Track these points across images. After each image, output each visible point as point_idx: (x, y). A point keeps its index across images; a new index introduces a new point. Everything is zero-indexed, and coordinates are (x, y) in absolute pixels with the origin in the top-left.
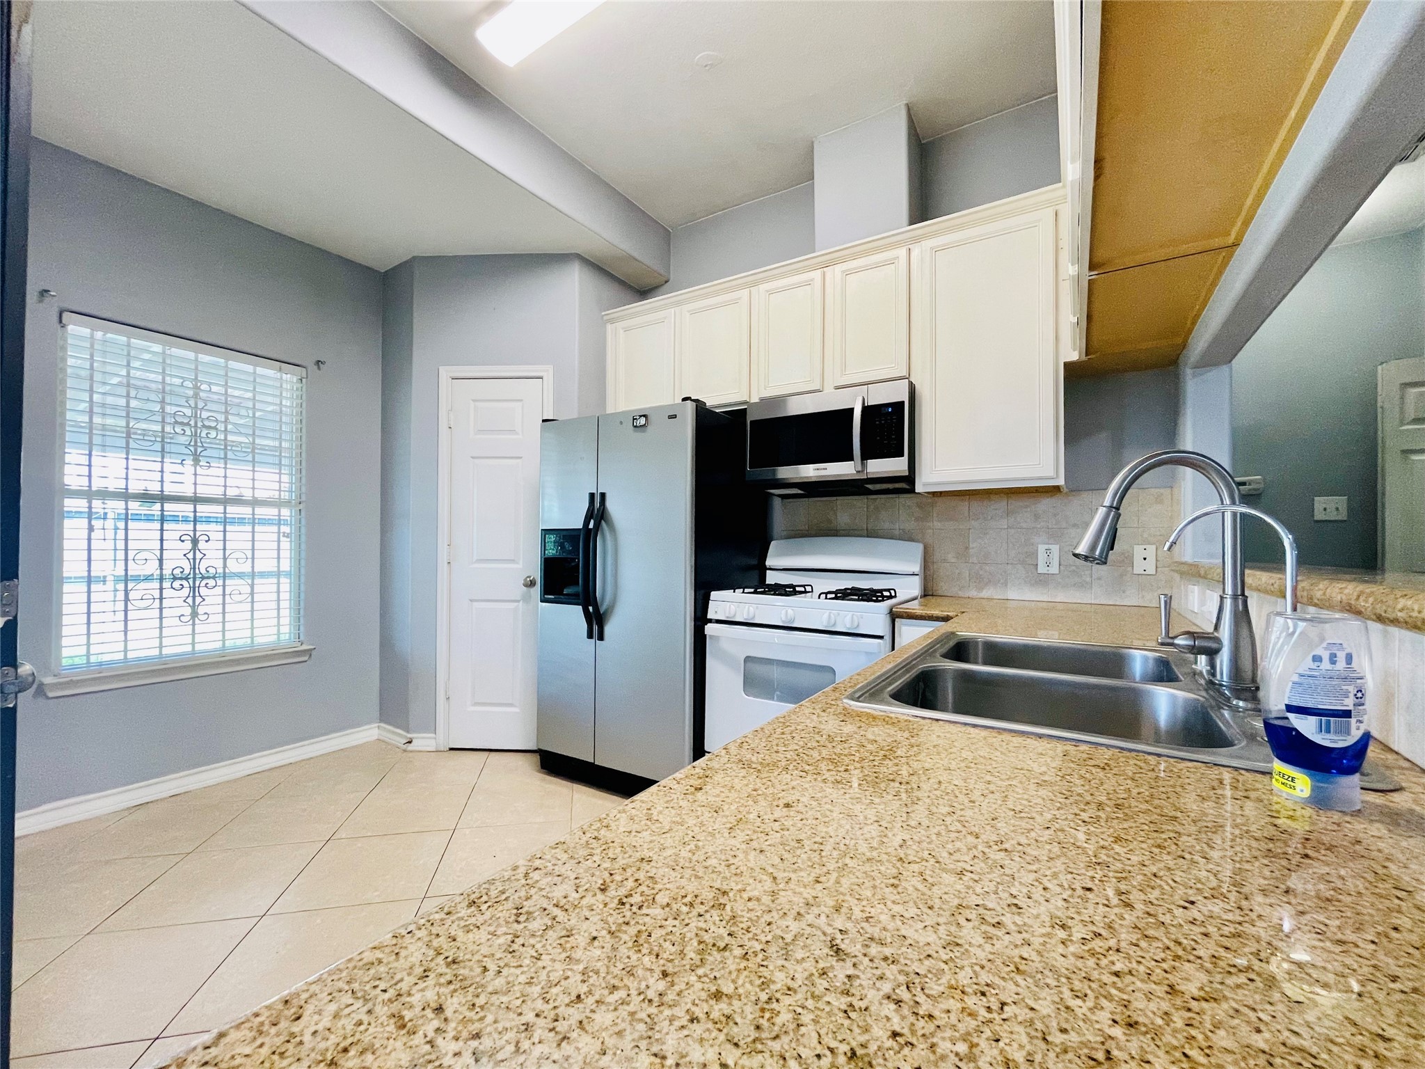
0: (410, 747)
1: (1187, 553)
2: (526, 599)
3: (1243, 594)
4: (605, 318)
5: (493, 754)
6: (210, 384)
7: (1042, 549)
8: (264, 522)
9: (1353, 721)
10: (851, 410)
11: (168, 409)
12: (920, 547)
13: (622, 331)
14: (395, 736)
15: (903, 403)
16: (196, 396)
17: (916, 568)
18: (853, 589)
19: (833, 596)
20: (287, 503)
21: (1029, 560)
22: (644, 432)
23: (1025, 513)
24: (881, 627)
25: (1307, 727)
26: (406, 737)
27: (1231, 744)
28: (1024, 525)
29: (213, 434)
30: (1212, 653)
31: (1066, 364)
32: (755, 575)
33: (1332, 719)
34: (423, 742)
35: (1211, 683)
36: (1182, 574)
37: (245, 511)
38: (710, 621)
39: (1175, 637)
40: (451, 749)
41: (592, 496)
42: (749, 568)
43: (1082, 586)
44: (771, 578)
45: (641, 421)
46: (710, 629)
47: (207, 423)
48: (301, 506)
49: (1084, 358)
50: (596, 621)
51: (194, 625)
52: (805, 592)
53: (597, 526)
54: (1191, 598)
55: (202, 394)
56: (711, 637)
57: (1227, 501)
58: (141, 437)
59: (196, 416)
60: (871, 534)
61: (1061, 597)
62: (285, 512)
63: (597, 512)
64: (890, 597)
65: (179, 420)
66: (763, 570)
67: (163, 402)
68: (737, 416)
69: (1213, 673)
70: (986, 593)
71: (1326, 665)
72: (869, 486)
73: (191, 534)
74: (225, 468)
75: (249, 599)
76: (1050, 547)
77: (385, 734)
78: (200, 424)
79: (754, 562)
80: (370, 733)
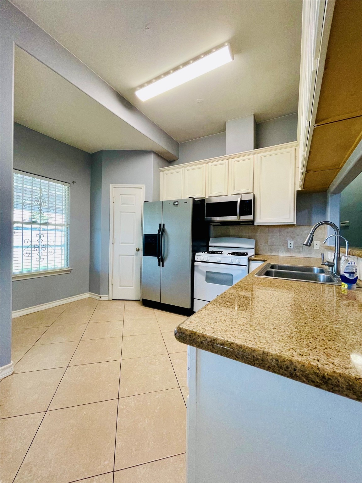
0: (101, 299)
1: (327, 244)
2: (136, 255)
3: (339, 253)
4: (160, 170)
5: (126, 301)
6: (44, 189)
7: (289, 242)
8: (58, 230)
9: (355, 274)
10: (237, 202)
11: (34, 197)
12: (255, 240)
13: (165, 174)
14: (96, 296)
15: (251, 200)
16: (41, 193)
17: (254, 247)
18: (235, 252)
19: (231, 254)
20: (64, 225)
21: (285, 245)
22: (177, 206)
23: (284, 231)
24: (246, 263)
25: (347, 275)
26: (99, 296)
27: (335, 282)
28: (284, 235)
29: (45, 204)
30: (333, 266)
31: (297, 191)
32: (205, 248)
33: (351, 274)
34: (104, 298)
35: (332, 273)
36: (326, 248)
37: (53, 227)
38: (195, 261)
39: (324, 263)
40: (113, 300)
41: (160, 225)
42: (204, 246)
43: (299, 252)
44: (210, 249)
45: (176, 203)
46: (196, 263)
47: (43, 201)
48: (68, 226)
49: (302, 189)
50: (161, 261)
51: (40, 262)
52: (222, 253)
53: (162, 234)
54: (328, 255)
55: (42, 192)
56: (196, 266)
57: (337, 234)
58: (26, 205)
59: (40, 199)
60: (240, 237)
61: (294, 255)
62: (64, 227)
63: (162, 229)
64: (247, 255)
65: (36, 200)
66: (208, 247)
67: (32, 194)
68: (202, 201)
69: (333, 271)
70: (273, 254)
71: (350, 264)
72: (241, 223)
73: (39, 234)
74: (55, 215)
75: (54, 254)
76: (292, 241)
77: (91, 295)
78: (41, 201)
79: (205, 244)
80: (86, 295)
